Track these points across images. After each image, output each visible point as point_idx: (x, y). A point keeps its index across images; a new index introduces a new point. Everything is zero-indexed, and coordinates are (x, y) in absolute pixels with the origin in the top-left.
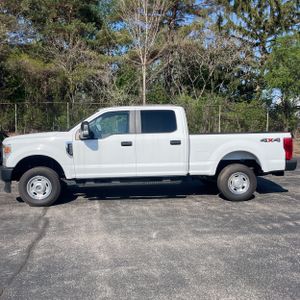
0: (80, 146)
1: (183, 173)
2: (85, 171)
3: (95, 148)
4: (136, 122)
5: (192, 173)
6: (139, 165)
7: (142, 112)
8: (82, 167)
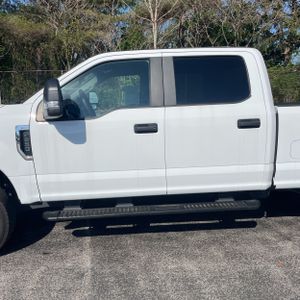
0: (46, 135)
1: (262, 185)
2: (59, 186)
3: (79, 138)
4: (163, 81)
5: (280, 184)
6: (172, 172)
7: (177, 61)
8: (53, 178)
